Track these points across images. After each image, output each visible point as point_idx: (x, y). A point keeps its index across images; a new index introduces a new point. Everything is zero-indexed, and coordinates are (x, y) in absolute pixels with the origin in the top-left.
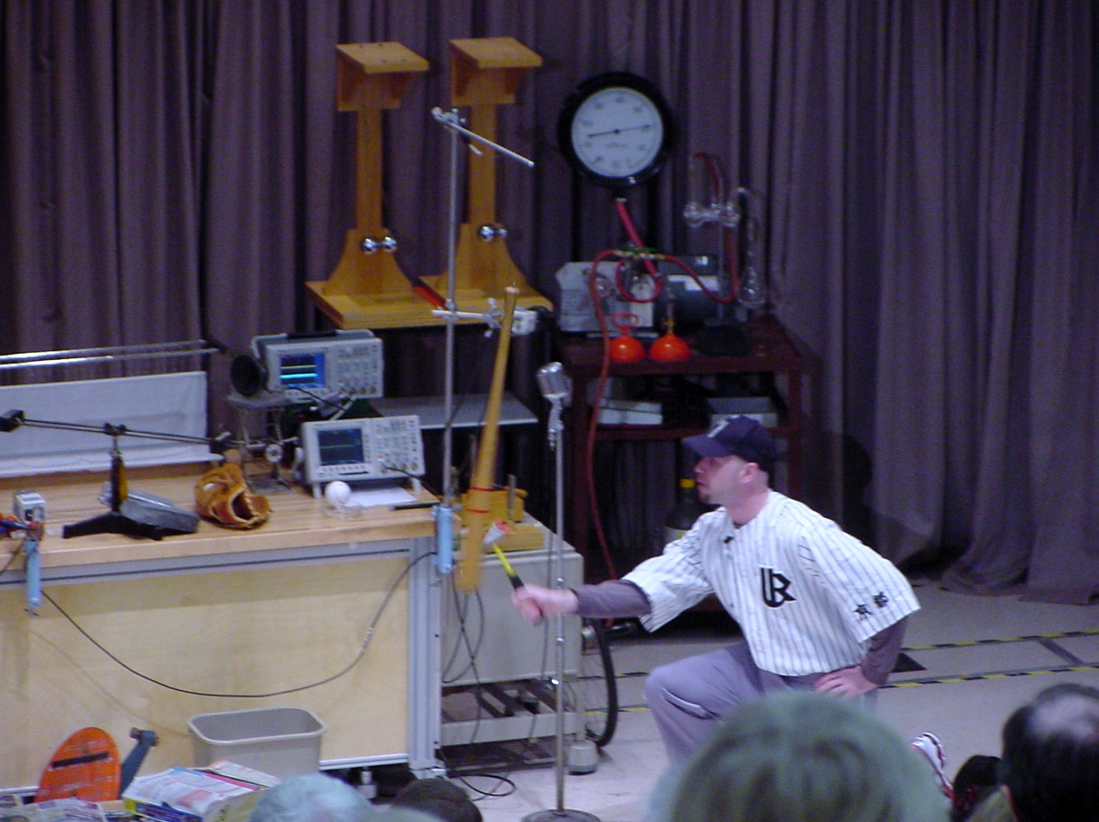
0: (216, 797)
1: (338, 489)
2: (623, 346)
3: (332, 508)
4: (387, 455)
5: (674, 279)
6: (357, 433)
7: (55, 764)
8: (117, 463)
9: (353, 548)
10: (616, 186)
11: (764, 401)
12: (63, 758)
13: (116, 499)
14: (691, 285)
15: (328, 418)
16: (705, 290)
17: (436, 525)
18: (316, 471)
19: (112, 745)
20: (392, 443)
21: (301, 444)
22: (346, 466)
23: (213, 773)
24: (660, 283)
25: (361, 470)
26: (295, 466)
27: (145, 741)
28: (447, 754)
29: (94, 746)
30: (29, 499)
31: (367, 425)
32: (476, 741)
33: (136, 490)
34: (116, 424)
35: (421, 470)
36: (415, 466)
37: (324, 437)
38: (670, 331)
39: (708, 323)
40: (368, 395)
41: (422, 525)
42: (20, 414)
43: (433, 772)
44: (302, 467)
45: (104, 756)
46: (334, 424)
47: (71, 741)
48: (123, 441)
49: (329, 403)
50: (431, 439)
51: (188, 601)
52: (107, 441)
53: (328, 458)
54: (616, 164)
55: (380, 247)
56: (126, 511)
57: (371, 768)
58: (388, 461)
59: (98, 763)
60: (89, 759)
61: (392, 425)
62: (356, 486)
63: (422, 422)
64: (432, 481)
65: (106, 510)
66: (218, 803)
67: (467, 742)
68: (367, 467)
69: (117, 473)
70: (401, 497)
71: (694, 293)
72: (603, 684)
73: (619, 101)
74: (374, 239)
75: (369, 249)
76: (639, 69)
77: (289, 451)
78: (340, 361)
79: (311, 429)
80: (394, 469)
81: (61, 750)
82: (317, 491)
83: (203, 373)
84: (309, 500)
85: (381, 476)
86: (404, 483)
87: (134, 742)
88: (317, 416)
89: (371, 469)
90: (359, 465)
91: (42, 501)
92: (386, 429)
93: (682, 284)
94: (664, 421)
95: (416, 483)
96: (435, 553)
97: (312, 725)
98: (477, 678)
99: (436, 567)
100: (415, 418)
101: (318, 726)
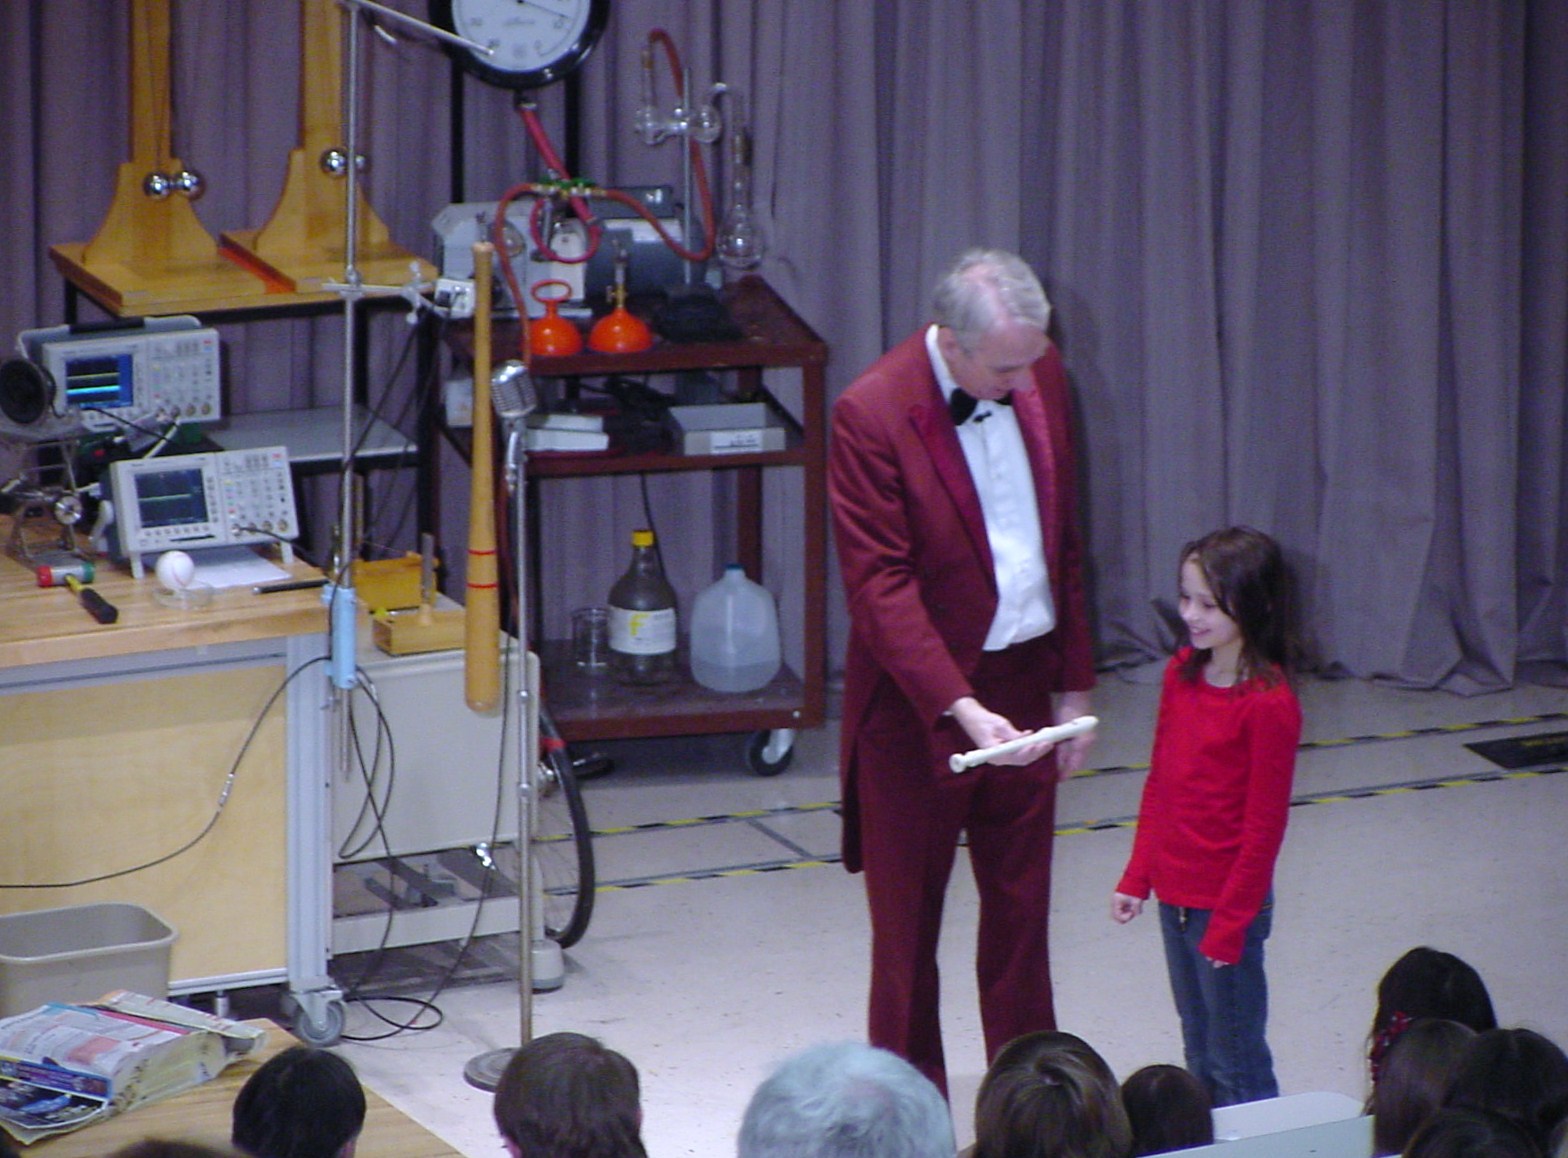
0: (127, 1047)
1: (174, 565)
2: (547, 331)
3: (169, 593)
4: (241, 508)
5: (613, 225)
6: (196, 477)
9: (202, 654)
10: (522, 84)
11: (758, 409)
14: (644, 233)
15: (140, 454)
16: (669, 242)
17: (330, 613)
18: (136, 538)
20: (248, 490)
21: (108, 493)
22: (181, 527)
23: (109, 1010)
24: (594, 233)
25: (203, 533)
26: (99, 528)
28: (340, 966)
31: (209, 464)
35: (293, 531)
36: (284, 525)
37: (145, 485)
38: (620, 306)
39: (672, 293)
40: (198, 417)
41: (307, 615)
43: (324, 996)
44: (112, 532)
46: (151, 464)
49: (142, 431)
53: (152, 516)
54: (519, 52)
55: (173, 188)
57: (228, 993)
58: (243, 517)
61: (248, 461)
62: (203, 557)
63: (291, 452)
64: (304, 547)
66: (131, 1055)
68: (212, 527)
70: (268, 573)
71: (645, 246)
72: (571, 849)
74: (164, 176)
75: (157, 192)
77: (91, 506)
78: (156, 365)
79: (124, 473)
80: (253, 530)
82: (137, 568)
84: (124, 581)
85: (233, 540)
86: (267, 551)
88: (126, 453)
89: (220, 529)
90: (200, 525)
92: (238, 469)
93: (626, 235)
94: (611, 444)
95: (287, 550)
96: (329, 658)
97: (152, 928)
98: (387, 848)
99: (330, 679)
100: (282, 450)
101: (165, 931)
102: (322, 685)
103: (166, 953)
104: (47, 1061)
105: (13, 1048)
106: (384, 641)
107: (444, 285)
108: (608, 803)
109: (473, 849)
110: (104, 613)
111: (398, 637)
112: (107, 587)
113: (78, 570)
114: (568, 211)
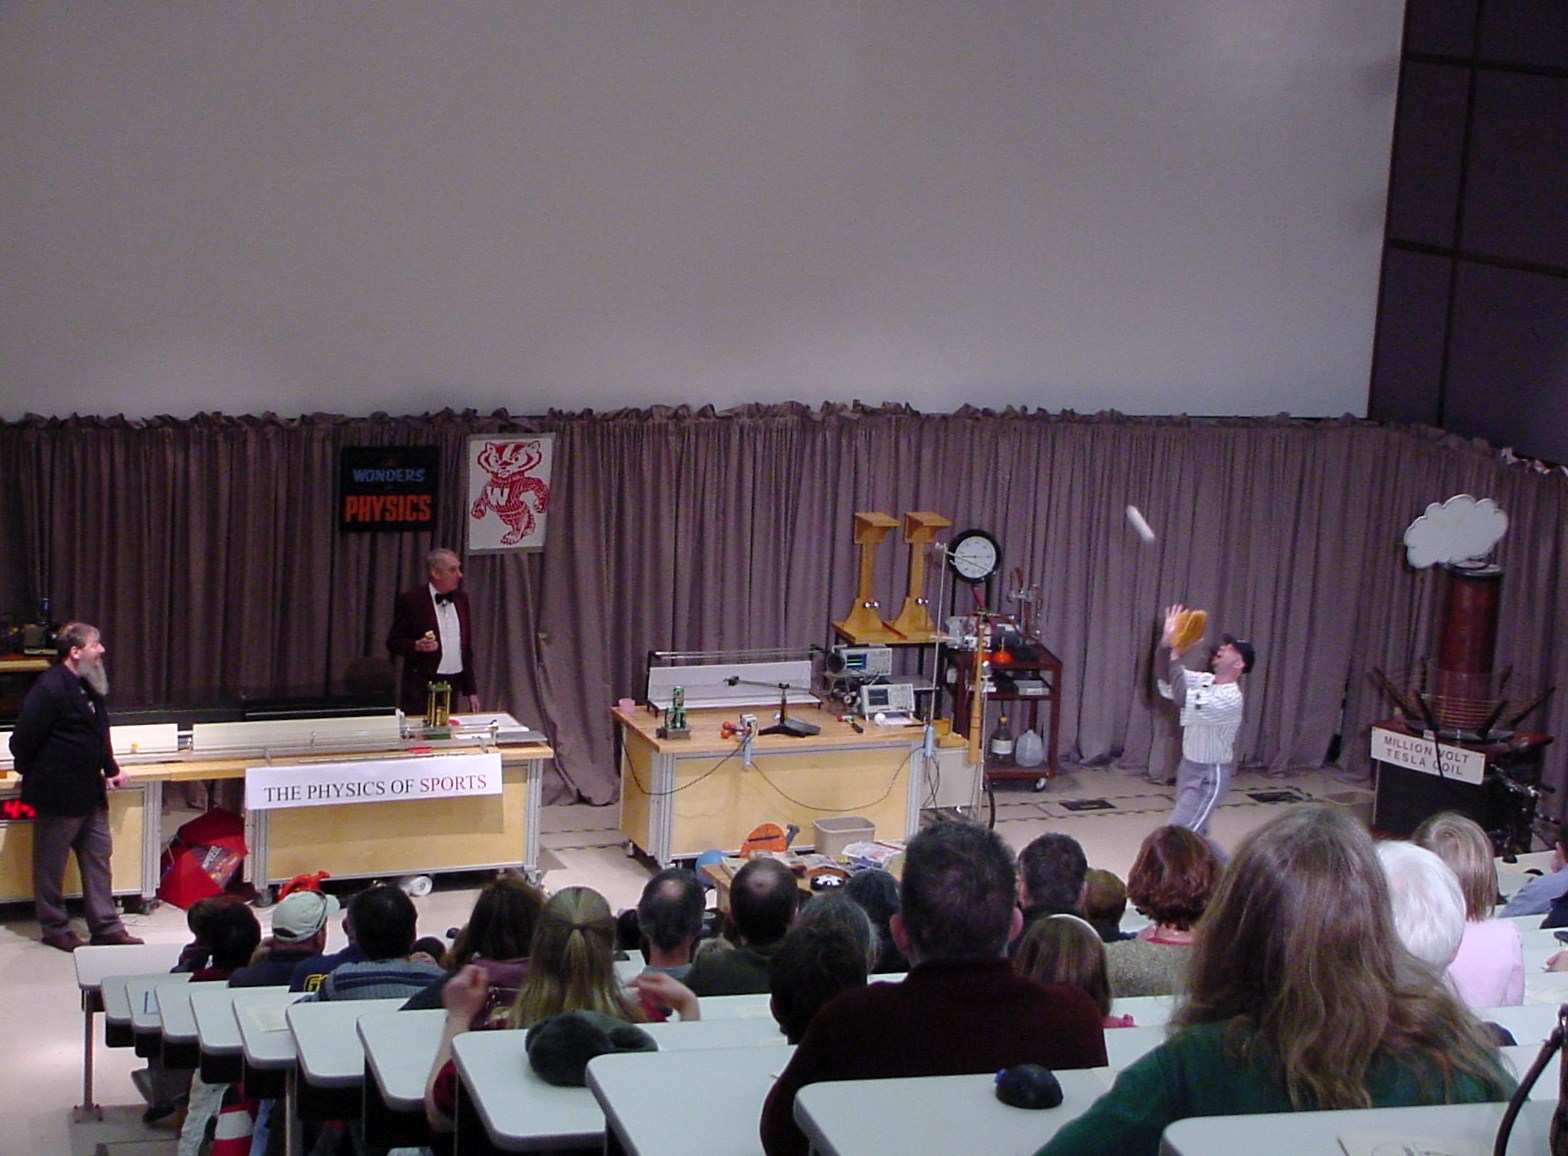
0: (887, 855)
1: (880, 717)
3: (877, 725)
4: (899, 702)
5: (999, 625)
6: (886, 691)
7: (750, 840)
8: (784, 701)
9: (889, 744)
10: (974, 582)
11: (1040, 682)
12: (754, 837)
13: (782, 719)
14: (1009, 628)
15: (868, 684)
16: (1016, 631)
17: (926, 734)
18: (868, 709)
19: (781, 831)
20: (901, 696)
21: (859, 694)
22: (881, 706)
23: (880, 844)
24: (994, 627)
25: (888, 709)
26: (855, 705)
27: (793, 830)
29: (771, 833)
30: (748, 717)
31: (889, 688)
33: (790, 715)
34: (785, 684)
35: (913, 709)
36: (911, 707)
37: (871, 693)
38: (1002, 649)
39: (1017, 646)
40: (885, 674)
41: (919, 734)
42: (737, 678)
44: (860, 707)
45: (778, 837)
46: (872, 687)
47: (758, 829)
48: (787, 691)
49: (869, 677)
50: (918, 694)
51: (813, 767)
52: (781, 691)
53: (872, 702)
54: (974, 572)
55: (872, 607)
56: (787, 723)
58: (899, 704)
59: (774, 840)
60: (769, 838)
61: (901, 688)
62: (889, 715)
63: (914, 687)
64: (917, 715)
65: (777, 724)
66: (888, 857)
68: (890, 707)
69: (783, 707)
70: (906, 721)
71: (1011, 632)
72: (989, 810)
73: (977, 543)
74: (869, 603)
75: (867, 607)
76: (986, 529)
77: (854, 699)
78: (874, 658)
79: (865, 689)
80: (902, 708)
81: (751, 835)
82: (867, 717)
83: (810, 662)
84: (865, 721)
85: (896, 711)
86: (905, 715)
87: (788, 831)
88: (864, 683)
89: (892, 708)
90: (887, 706)
91: (755, 718)
92: (898, 690)
93: (1004, 628)
94: (998, 690)
95: (911, 715)
96: (924, 747)
97: (869, 825)
98: (936, 804)
99: (924, 754)
100: (911, 685)
101: (873, 826)
102: (922, 755)
103: (873, 832)
104: (864, 858)
105: (853, 853)
106: (937, 743)
107: (967, 638)
108: (999, 797)
109: (955, 808)
110: (860, 731)
111: (942, 743)
112: (859, 722)
113: (850, 717)
114: (986, 620)
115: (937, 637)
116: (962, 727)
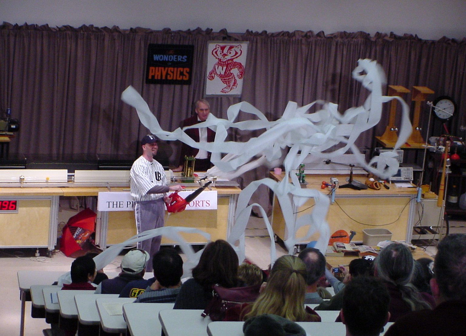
4: (406, 176)
5: (455, 142)
7: (332, 237)
8: (352, 173)
9: (399, 195)
10: (444, 121)
12: (334, 236)
13: (350, 181)
14: (459, 143)
16: (463, 145)
17: (418, 191)
19: (347, 234)
20: (407, 173)
22: (397, 177)
24: (452, 142)
25: (400, 178)
27: (353, 233)
28: (413, 241)
29: (343, 234)
30: (335, 179)
31: (402, 169)
32: (420, 239)
33: (355, 179)
34: (352, 164)
35: (412, 179)
36: (411, 179)
38: (456, 153)
39: (463, 152)
41: (415, 191)
42: (330, 161)
45: (346, 236)
47: (336, 232)
48: (353, 168)
50: (415, 173)
51: (364, 204)
52: (350, 168)
54: (444, 116)
55: (395, 130)
56: (353, 183)
58: (406, 177)
59: (344, 238)
60: (342, 237)
61: (407, 169)
63: (414, 169)
64: (414, 182)
65: (348, 183)
67: (418, 239)
68: (401, 178)
69: (351, 175)
70: (409, 185)
71: (460, 145)
72: (446, 229)
73: (446, 102)
74: (393, 128)
75: (392, 130)
76: (450, 96)
80: (407, 179)
81: (333, 235)
82: (390, 182)
83: (365, 155)
84: (389, 184)
85: (404, 180)
86: (408, 182)
87: (351, 234)
90: (400, 177)
91: (337, 180)
92: (406, 170)
93: (457, 143)
94: (452, 172)
95: (411, 182)
96: (417, 197)
97: (389, 233)
98: (421, 225)
99: (417, 201)
100: (412, 168)
101: (391, 233)
102: (415, 201)
103: (391, 236)
106: (423, 196)
107: (440, 147)
108: (451, 223)
109: (430, 227)
110: (388, 188)
111: (425, 196)
112: (387, 184)
113: (383, 181)
114: (449, 139)
115: (425, 146)
116: (435, 189)
